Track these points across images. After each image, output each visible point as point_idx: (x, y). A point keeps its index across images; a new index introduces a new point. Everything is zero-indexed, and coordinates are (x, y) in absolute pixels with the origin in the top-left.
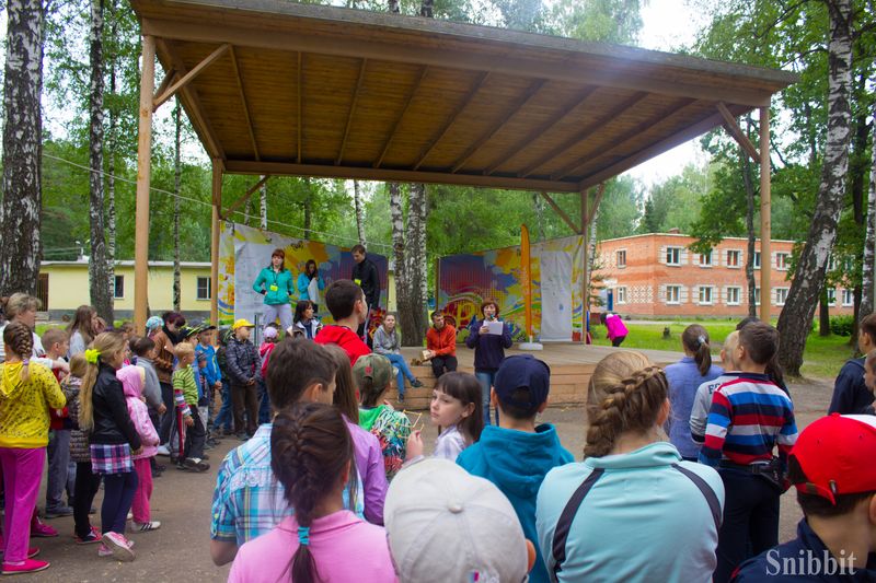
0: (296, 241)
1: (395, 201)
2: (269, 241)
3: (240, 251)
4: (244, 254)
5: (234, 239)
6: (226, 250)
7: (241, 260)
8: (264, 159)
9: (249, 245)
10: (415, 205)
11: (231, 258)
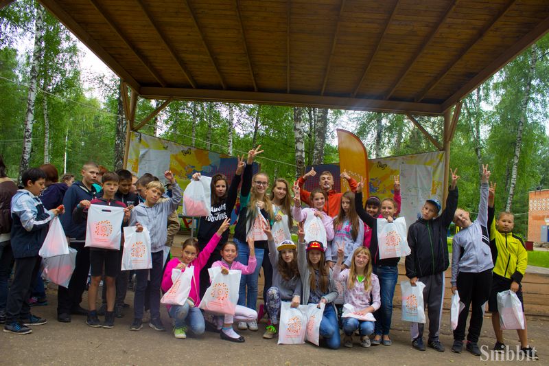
0: (186, 148)
1: (297, 127)
2: (166, 148)
3: (144, 154)
4: (146, 157)
5: (141, 146)
6: (133, 153)
7: (143, 162)
8: (170, 85)
9: (151, 151)
10: (320, 133)
11: (137, 160)
